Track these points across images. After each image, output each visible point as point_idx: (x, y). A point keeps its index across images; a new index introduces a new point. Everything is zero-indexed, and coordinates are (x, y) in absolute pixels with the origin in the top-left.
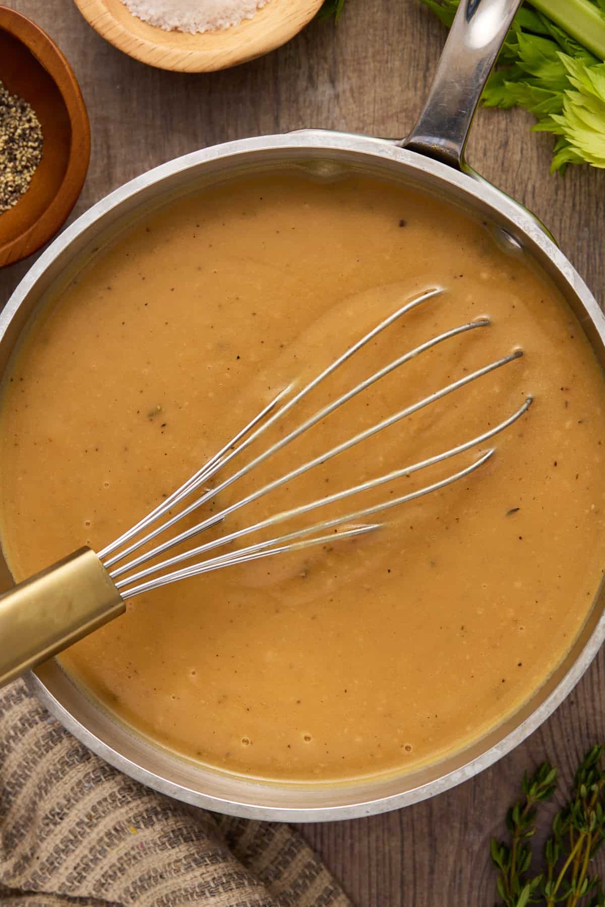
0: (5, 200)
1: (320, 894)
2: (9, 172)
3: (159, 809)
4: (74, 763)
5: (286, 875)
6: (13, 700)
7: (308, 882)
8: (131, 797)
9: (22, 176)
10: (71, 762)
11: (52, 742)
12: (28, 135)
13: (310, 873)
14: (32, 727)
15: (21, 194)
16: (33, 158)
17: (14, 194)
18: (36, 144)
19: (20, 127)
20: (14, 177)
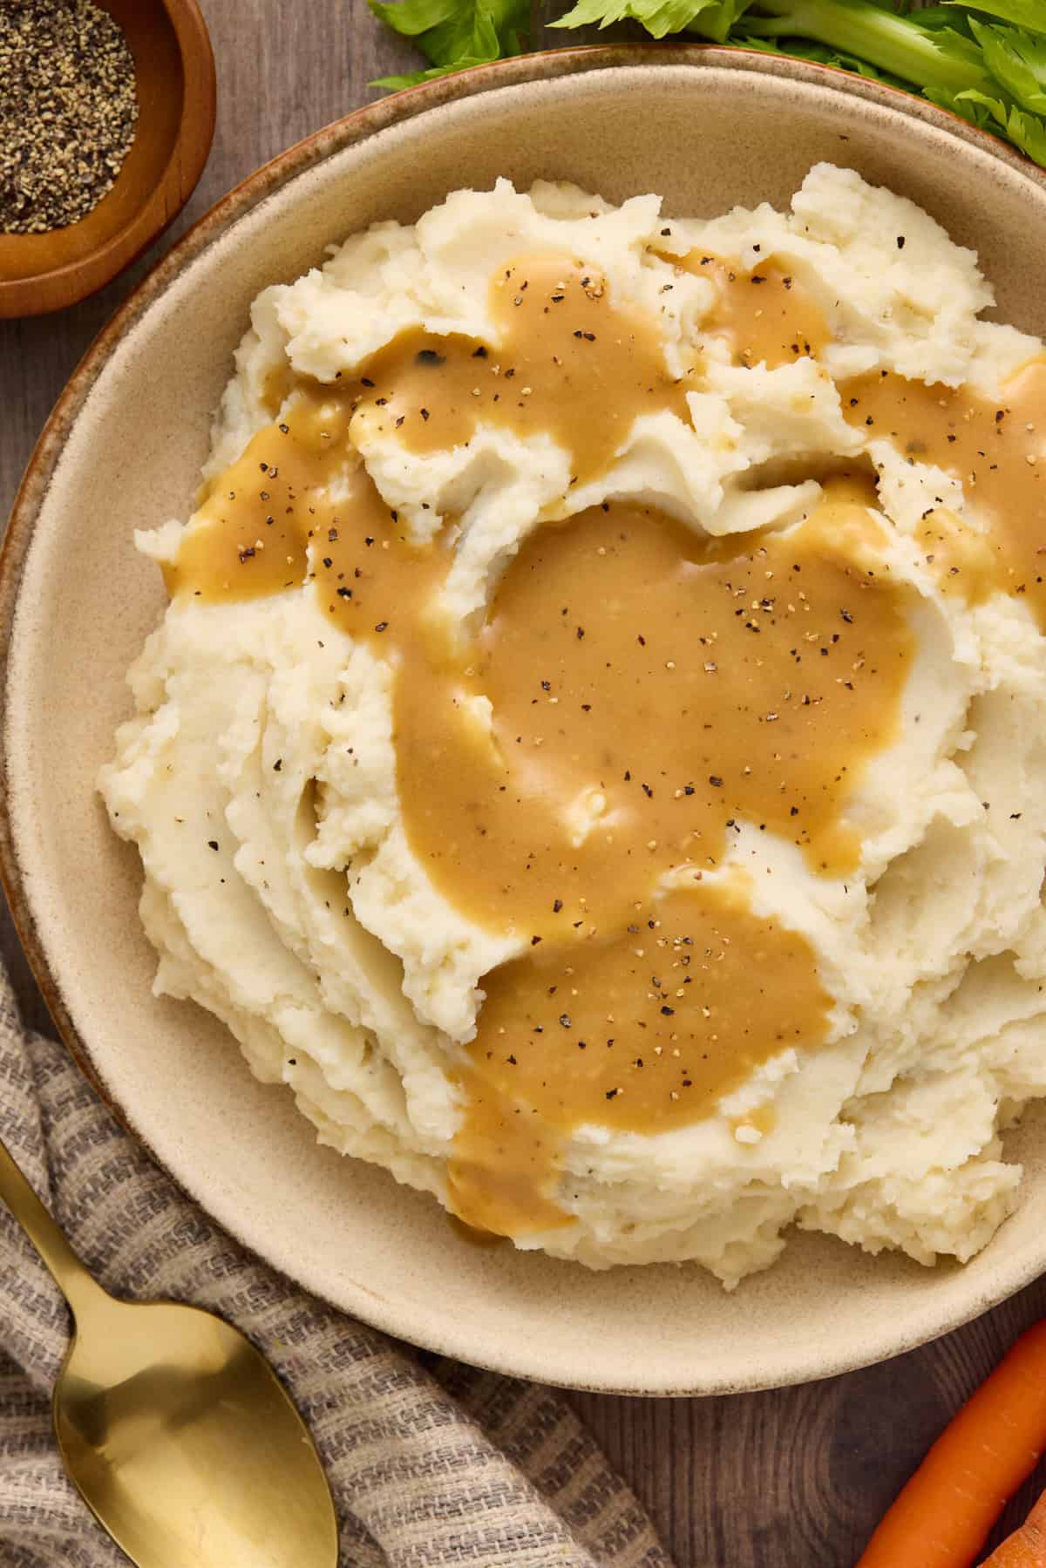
0: (116, 141)
1: (562, 1450)
2: (100, 102)
3: (310, 1315)
4: (185, 1244)
5: (507, 1422)
6: (91, 1138)
7: (543, 1432)
8: (268, 1301)
9: (122, 97)
10: (180, 1243)
11: (152, 1208)
12: (98, 37)
13: (547, 1418)
14: (122, 1181)
15: (133, 122)
16: (122, 64)
17: (125, 127)
18: (116, 44)
19: (83, 32)
20: (112, 104)
